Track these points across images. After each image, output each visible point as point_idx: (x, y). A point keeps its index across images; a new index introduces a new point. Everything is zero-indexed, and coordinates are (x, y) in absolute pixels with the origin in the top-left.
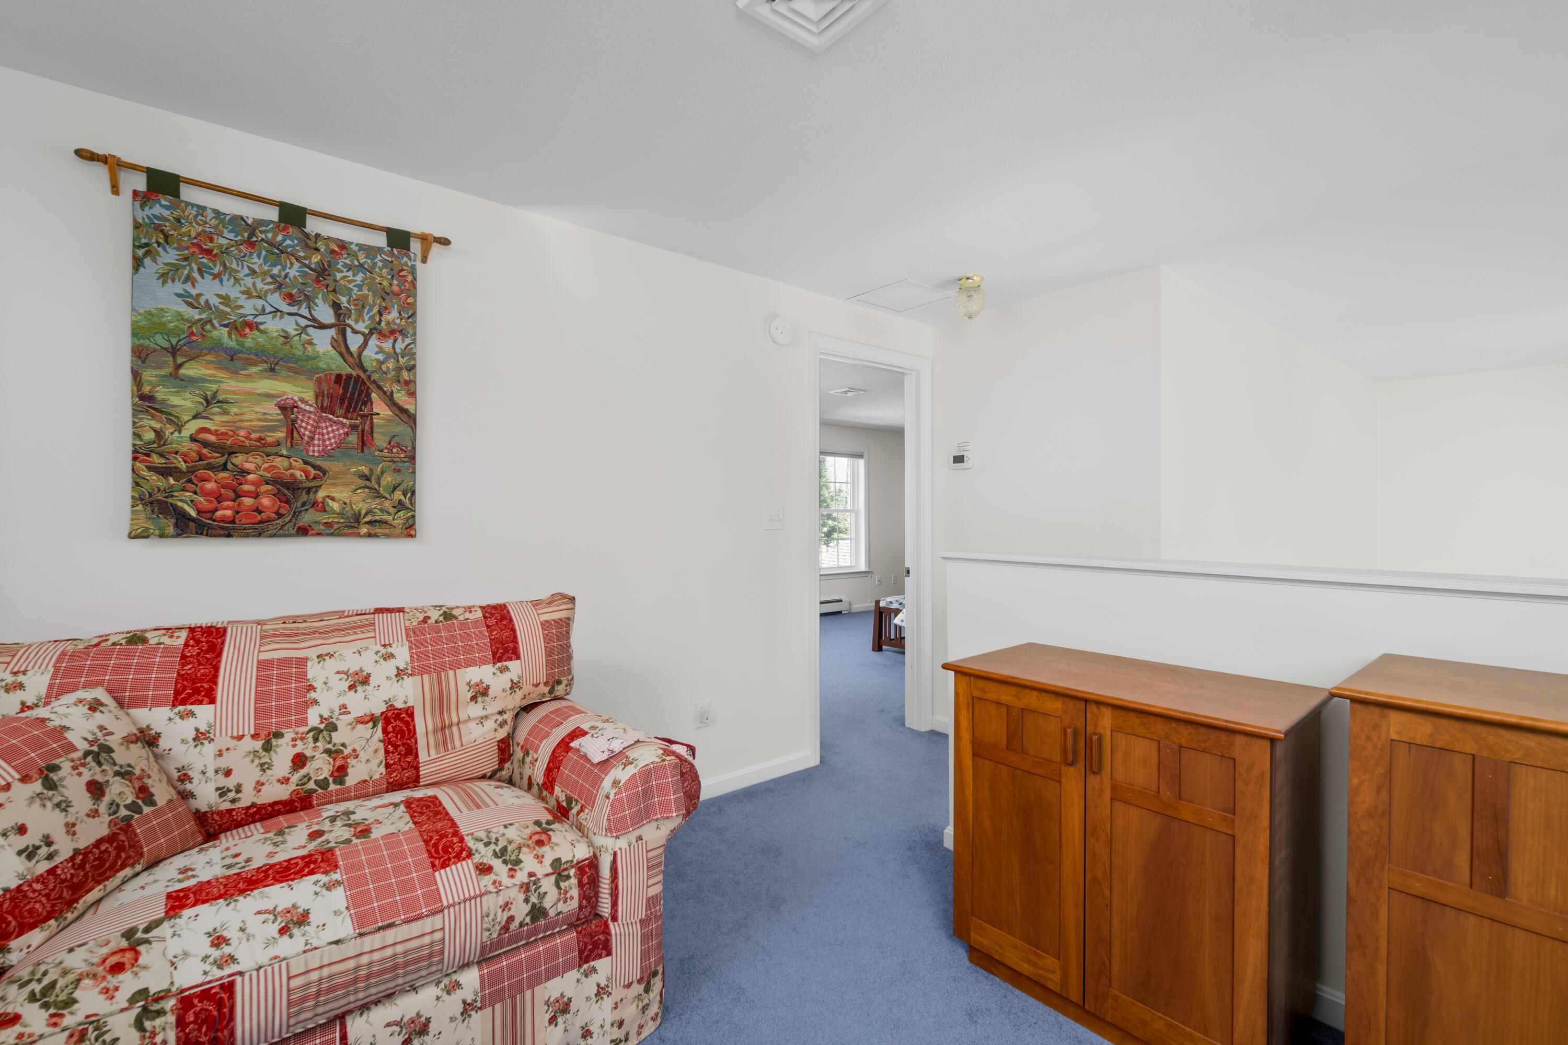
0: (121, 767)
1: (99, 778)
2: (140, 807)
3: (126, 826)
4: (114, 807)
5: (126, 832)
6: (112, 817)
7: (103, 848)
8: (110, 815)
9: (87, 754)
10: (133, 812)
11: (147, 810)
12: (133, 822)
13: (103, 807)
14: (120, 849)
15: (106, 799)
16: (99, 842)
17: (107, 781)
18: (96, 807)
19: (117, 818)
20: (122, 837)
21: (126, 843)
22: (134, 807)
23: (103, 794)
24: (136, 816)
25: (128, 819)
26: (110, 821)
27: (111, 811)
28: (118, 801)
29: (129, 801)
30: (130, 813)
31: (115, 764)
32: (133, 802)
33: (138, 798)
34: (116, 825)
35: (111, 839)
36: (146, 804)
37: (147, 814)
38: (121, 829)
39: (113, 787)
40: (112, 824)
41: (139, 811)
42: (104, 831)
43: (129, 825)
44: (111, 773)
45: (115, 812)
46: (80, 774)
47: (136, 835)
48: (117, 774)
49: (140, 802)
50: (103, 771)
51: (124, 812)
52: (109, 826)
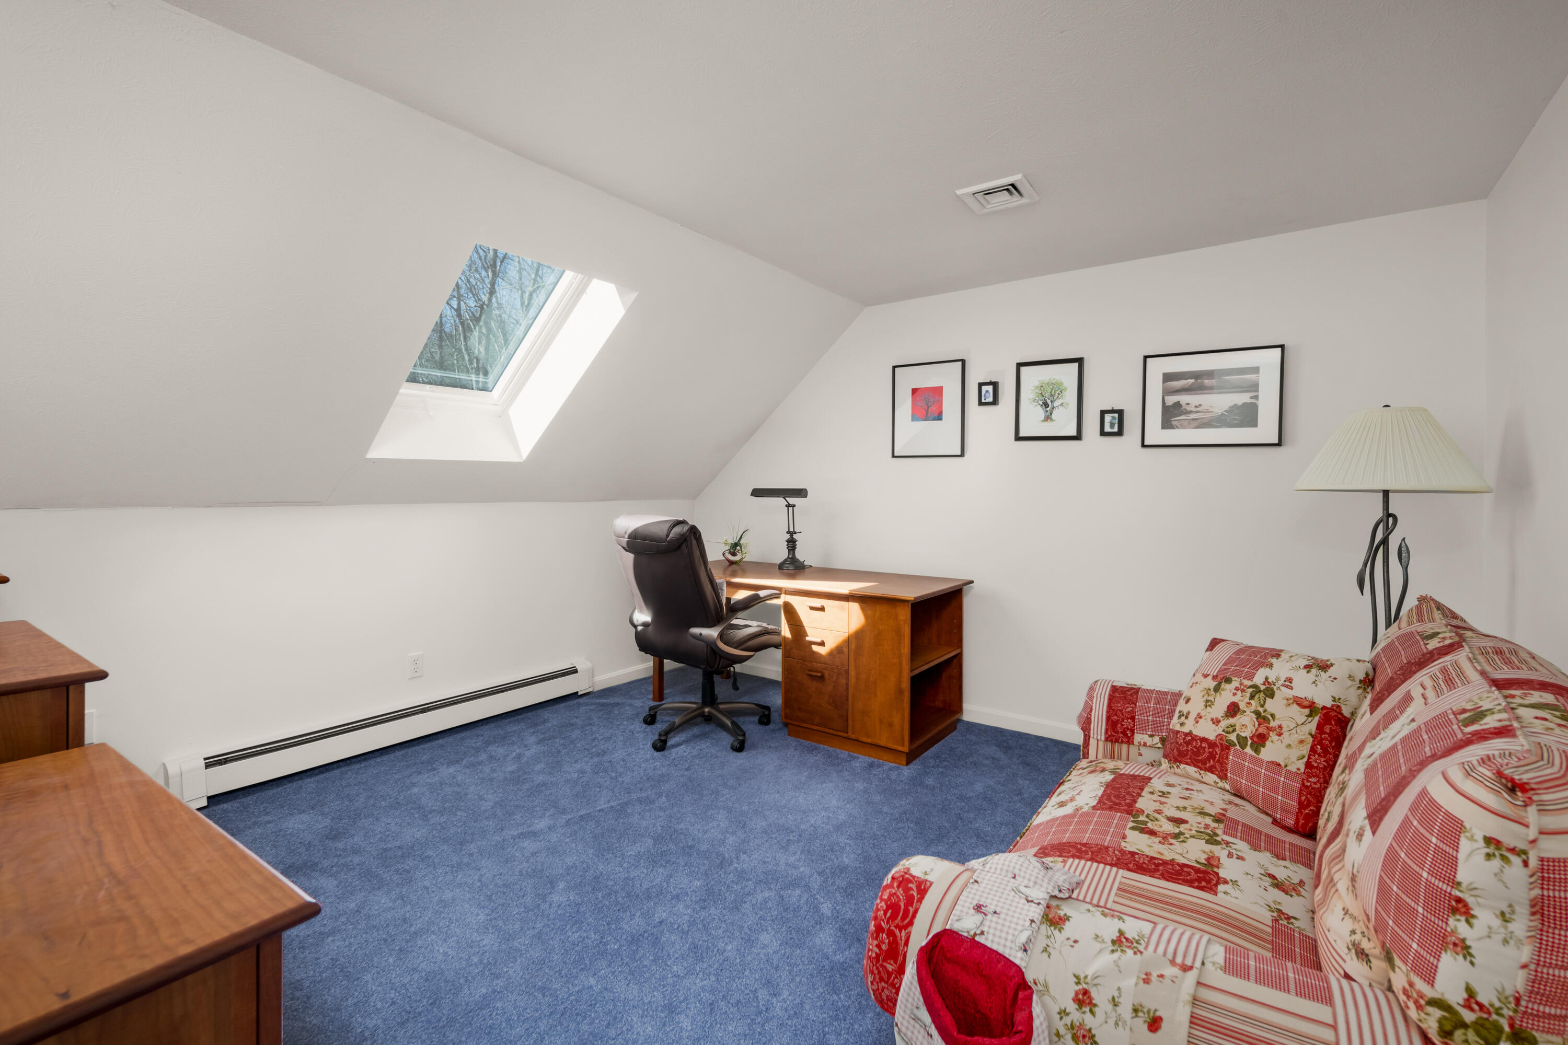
0: (1265, 711)
1: (1242, 706)
2: (1246, 745)
3: (1226, 747)
4: (1231, 729)
5: (1222, 750)
6: (1223, 733)
7: (1203, 745)
8: (1223, 731)
9: (1254, 686)
10: (1239, 743)
11: (1248, 750)
12: (1232, 749)
13: (1225, 723)
14: (1212, 756)
15: (1232, 721)
16: (1204, 740)
17: (1245, 712)
18: (1221, 719)
19: (1226, 737)
20: (1218, 750)
21: (1217, 756)
22: (1242, 741)
23: (1233, 716)
24: (1238, 747)
25: (1231, 744)
26: (1220, 735)
27: (1226, 730)
28: (1237, 728)
29: (1243, 735)
30: (1236, 742)
31: (1262, 706)
32: (1246, 737)
33: (1251, 738)
34: (1221, 739)
35: (1212, 744)
36: (1252, 746)
37: (1246, 754)
38: (1221, 744)
39: (1244, 718)
40: (1220, 737)
41: (1243, 746)
42: (1212, 737)
43: (1228, 748)
44: (1253, 708)
45: (1228, 733)
46: (1235, 694)
47: (1227, 758)
48: (1257, 713)
49: (1250, 742)
50: (1249, 703)
51: (1233, 737)
52: (1217, 737)
